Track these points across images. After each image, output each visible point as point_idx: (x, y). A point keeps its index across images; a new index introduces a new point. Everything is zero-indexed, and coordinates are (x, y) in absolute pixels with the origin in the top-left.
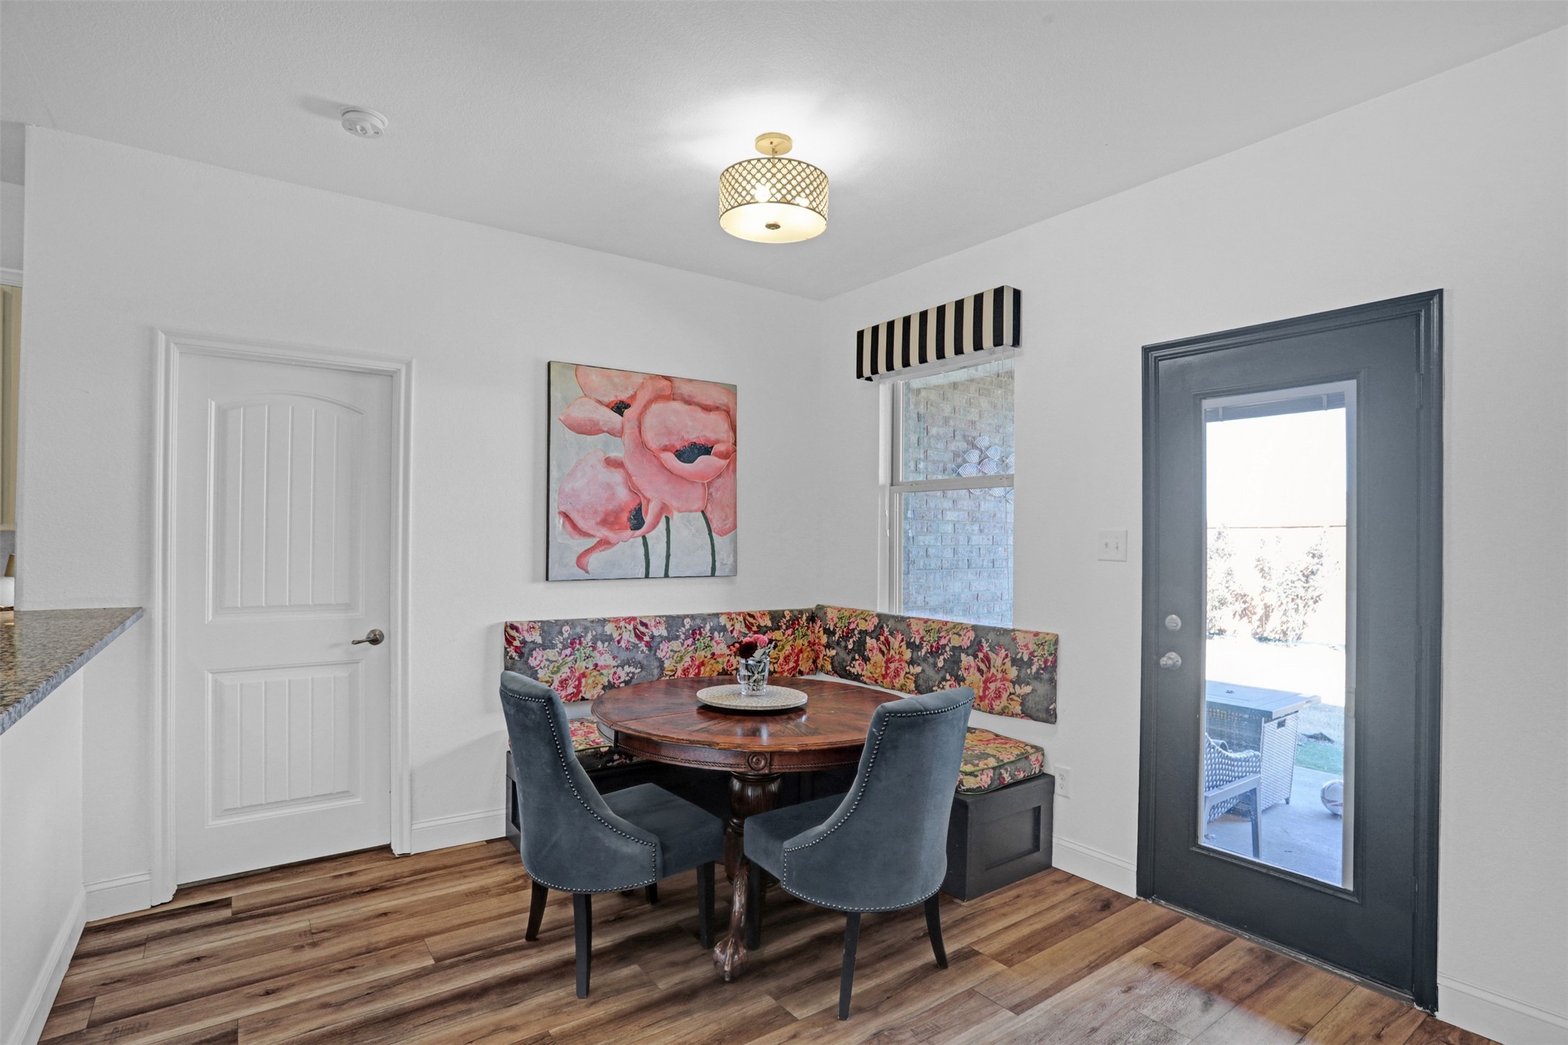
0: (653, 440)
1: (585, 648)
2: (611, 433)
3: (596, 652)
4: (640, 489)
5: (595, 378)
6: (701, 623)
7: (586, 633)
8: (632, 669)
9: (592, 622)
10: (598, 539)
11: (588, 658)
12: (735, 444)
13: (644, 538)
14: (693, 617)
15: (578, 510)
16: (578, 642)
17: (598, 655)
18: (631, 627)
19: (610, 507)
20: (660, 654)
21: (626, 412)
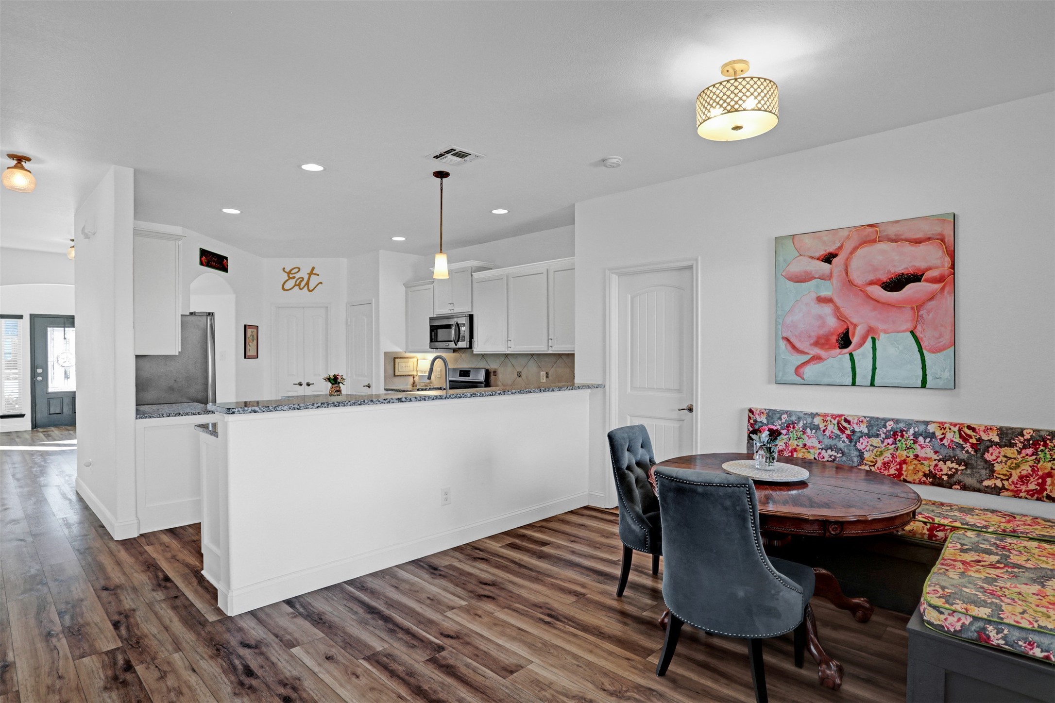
0: (858, 276)
1: (797, 431)
2: (822, 278)
3: (805, 436)
4: (847, 317)
5: (807, 240)
6: (905, 427)
7: (799, 421)
8: (834, 453)
9: (805, 414)
10: (812, 356)
11: (799, 438)
12: (953, 267)
13: (851, 355)
14: (897, 421)
15: (796, 336)
16: (792, 426)
17: (807, 438)
18: (835, 422)
19: (821, 332)
20: (859, 446)
21: (835, 261)
